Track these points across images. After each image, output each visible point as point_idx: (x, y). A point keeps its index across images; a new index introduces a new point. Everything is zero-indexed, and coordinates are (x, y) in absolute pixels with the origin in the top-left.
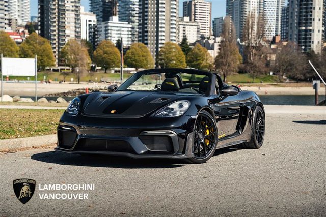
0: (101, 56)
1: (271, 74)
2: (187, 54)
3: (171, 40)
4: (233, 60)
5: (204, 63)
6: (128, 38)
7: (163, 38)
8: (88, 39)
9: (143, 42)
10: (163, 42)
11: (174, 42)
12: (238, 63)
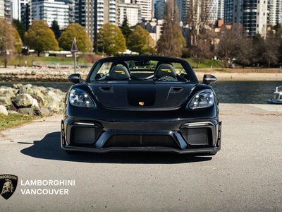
0: (33, 37)
1: (216, 58)
2: (127, 37)
3: (111, 21)
4: (176, 44)
5: (145, 47)
6: (65, 19)
7: (102, 19)
8: (20, 19)
9: (80, 23)
10: (102, 23)
11: (114, 24)
12: (182, 46)
